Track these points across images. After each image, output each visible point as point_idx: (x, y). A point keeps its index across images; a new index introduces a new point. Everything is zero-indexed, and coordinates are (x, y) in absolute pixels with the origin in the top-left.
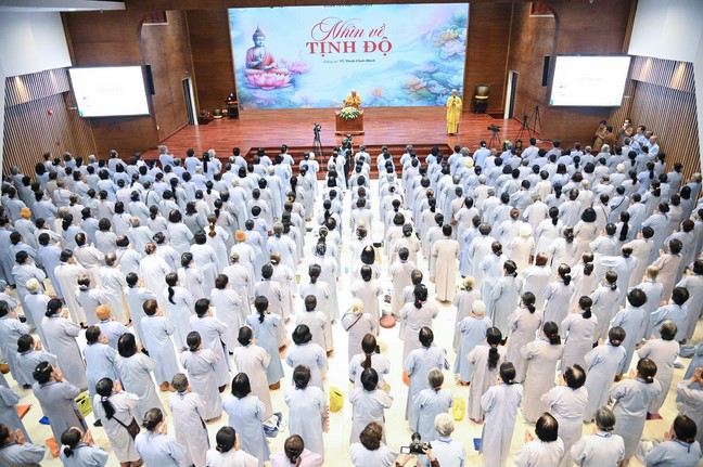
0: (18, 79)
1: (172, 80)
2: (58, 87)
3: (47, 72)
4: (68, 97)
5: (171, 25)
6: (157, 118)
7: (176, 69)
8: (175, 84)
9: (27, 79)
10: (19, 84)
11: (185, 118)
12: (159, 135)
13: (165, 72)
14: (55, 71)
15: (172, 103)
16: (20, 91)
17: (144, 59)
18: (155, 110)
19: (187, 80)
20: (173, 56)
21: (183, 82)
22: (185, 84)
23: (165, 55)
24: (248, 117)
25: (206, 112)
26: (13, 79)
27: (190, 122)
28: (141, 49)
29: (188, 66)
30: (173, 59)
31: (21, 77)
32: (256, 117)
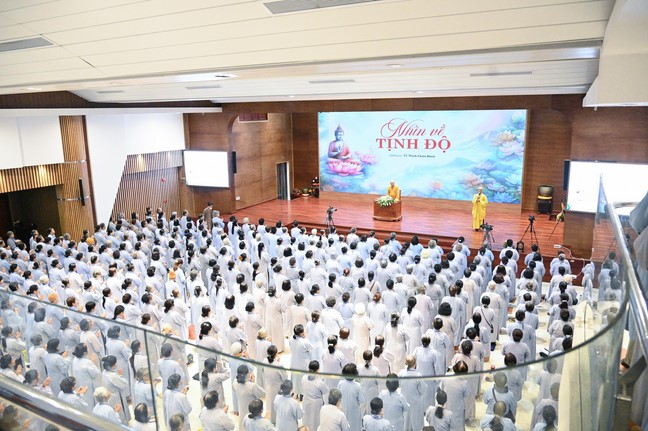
0: (140, 157)
1: (263, 164)
2: (173, 162)
3: (166, 153)
4: (180, 170)
5: (271, 123)
6: (237, 191)
7: (271, 155)
8: (267, 166)
9: (148, 156)
10: (140, 160)
11: (274, 193)
12: (237, 204)
13: (257, 156)
14: (172, 152)
15: (260, 180)
16: (141, 165)
17: (231, 147)
18: (236, 185)
19: (285, 164)
20: (270, 145)
21: (279, 165)
22: (281, 167)
23: (260, 144)
24: (326, 197)
25: (297, 190)
26: (135, 156)
27: (282, 197)
28: (230, 140)
29: (286, 153)
30: (269, 147)
31: (143, 155)
32: (333, 198)
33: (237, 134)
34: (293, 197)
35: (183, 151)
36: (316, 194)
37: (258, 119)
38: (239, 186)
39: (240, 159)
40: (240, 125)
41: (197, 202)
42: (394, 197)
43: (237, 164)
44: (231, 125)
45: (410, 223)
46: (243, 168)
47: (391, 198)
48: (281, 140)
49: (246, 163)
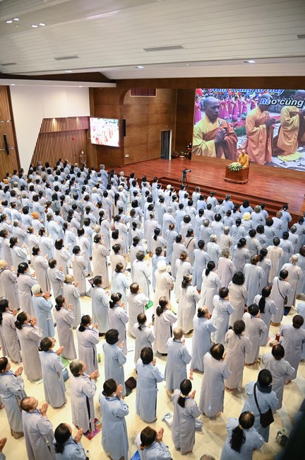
0: (54, 120)
1: (150, 131)
2: (79, 125)
3: (75, 118)
4: (87, 131)
5: (159, 98)
6: (126, 150)
7: (157, 124)
8: (153, 133)
9: (60, 120)
10: (54, 122)
11: (158, 153)
12: (125, 160)
13: (144, 124)
14: (80, 118)
15: (147, 143)
16: (55, 126)
17: (122, 117)
18: (125, 145)
19: (169, 131)
20: (157, 115)
21: (164, 133)
22: (165, 135)
23: (148, 115)
24: (196, 160)
25: (176, 152)
26: (50, 119)
27: (165, 157)
28: (121, 110)
29: (170, 123)
30: (155, 118)
31: (57, 119)
32: (201, 161)
33: (128, 106)
34: (173, 157)
35: (89, 117)
36: (189, 157)
37: (148, 95)
38: (128, 147)
39: (130, 126)
40: (131, 98)
41: (98, 157)
42: (243, 164)
43: (127, 130)
44: (122, 98)
45: (254, 187)
46: (132, 133)
47: (240, 165)
48: (166, 113)
49: (135, 129)
